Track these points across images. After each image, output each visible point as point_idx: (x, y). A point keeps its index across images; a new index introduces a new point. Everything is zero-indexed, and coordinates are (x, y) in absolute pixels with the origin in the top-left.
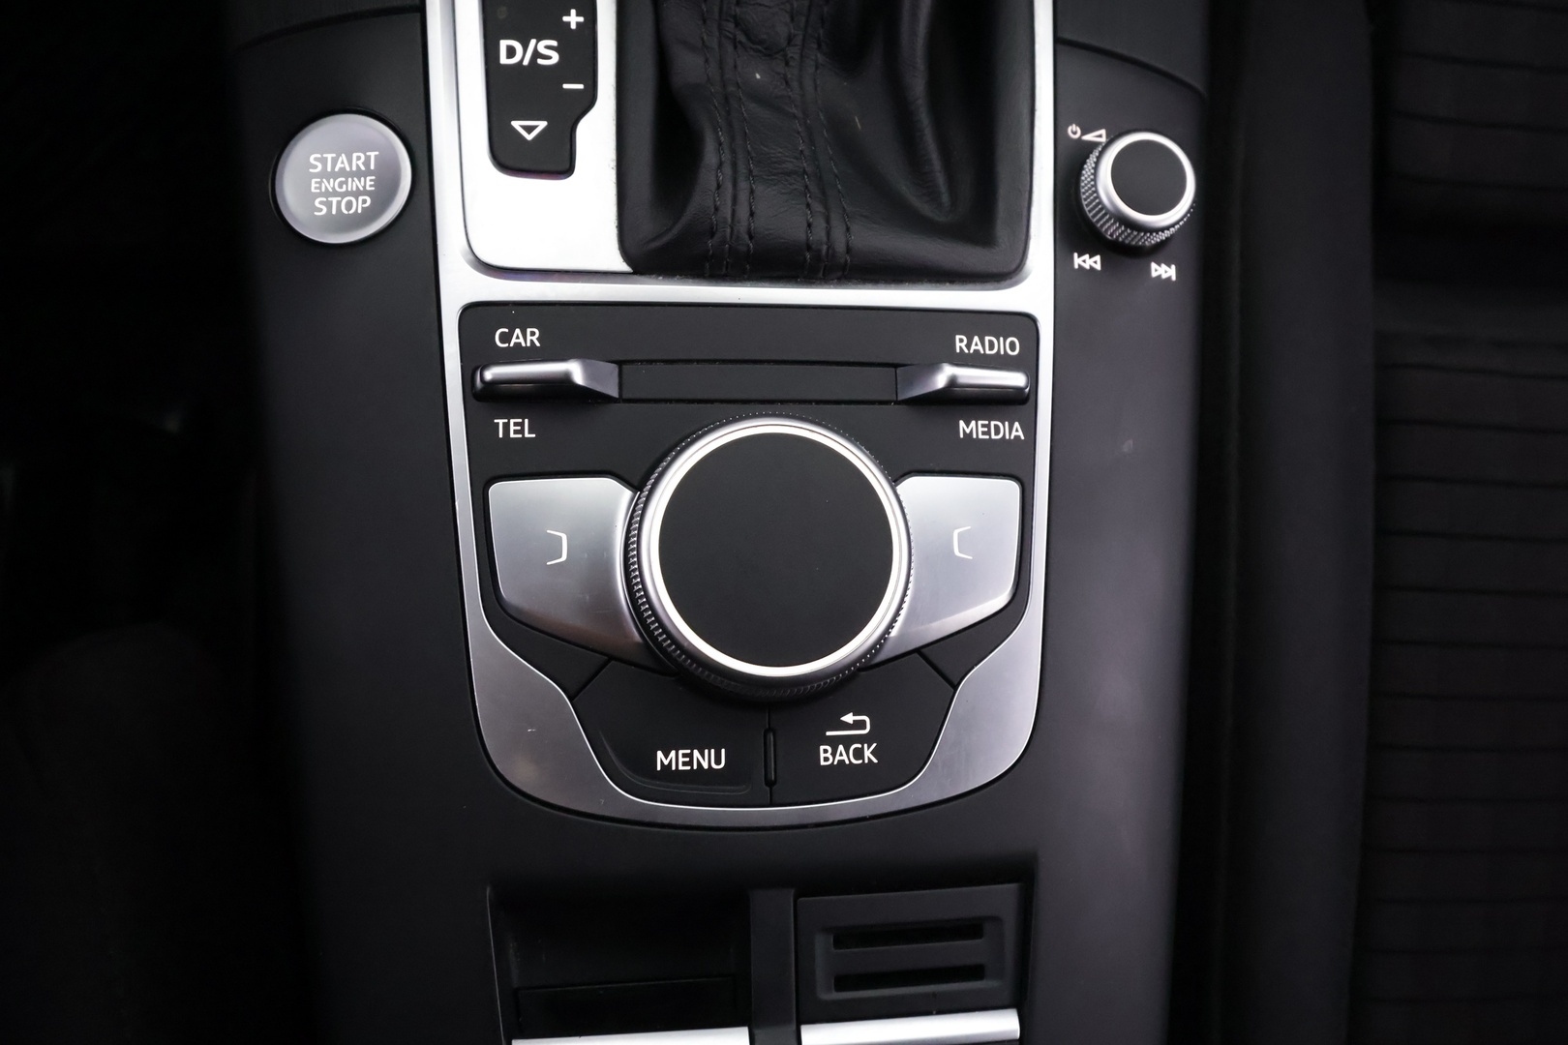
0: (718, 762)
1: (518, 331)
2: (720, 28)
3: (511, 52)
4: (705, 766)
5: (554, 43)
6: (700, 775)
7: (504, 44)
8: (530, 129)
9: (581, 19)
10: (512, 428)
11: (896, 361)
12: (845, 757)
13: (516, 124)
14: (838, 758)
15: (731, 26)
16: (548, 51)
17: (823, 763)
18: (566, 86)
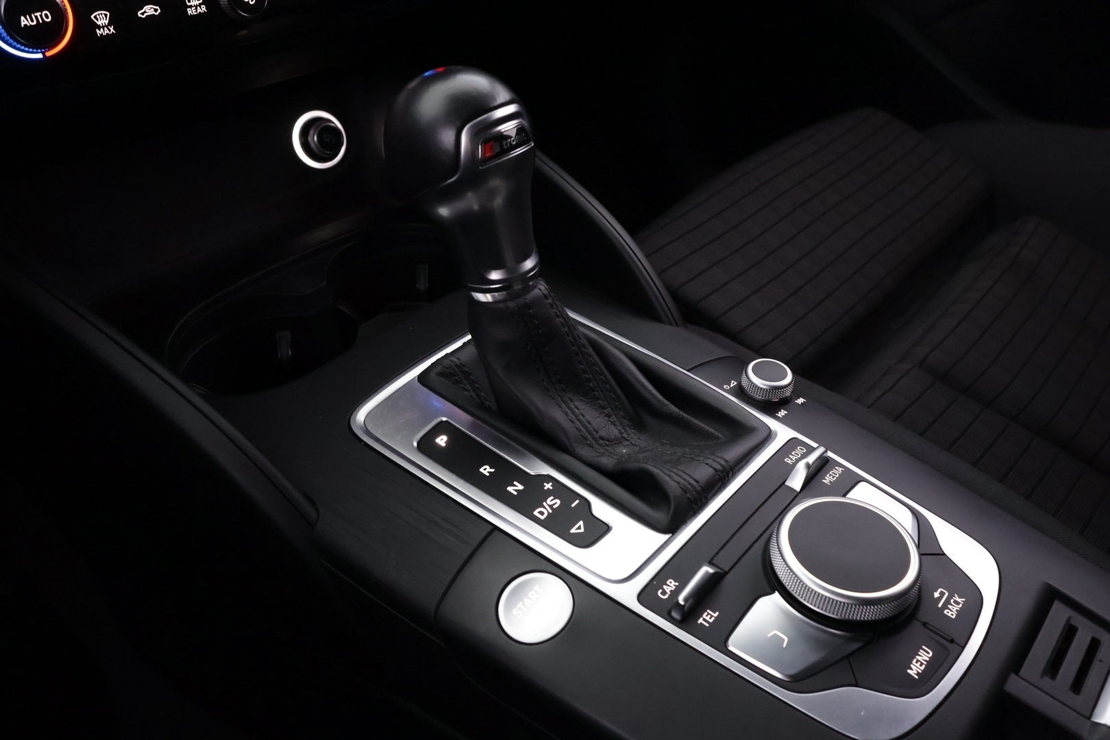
0: (928, 653)
1: (665, 587)
2: (600, 445)
3: (542, 513)
4: (928, 659)
5: (552, 498)
6: (930, 663)
7: (536, 513)
8: (579, 528)
9: (551, 484)
10: (708, 618)
11: (782, 482)
12: (955, 608)
13: (573, 531)
14: (954, 611)
15: (601, 442)
16: (553, 502)
17: (954, 617)
18: (573, 506)
